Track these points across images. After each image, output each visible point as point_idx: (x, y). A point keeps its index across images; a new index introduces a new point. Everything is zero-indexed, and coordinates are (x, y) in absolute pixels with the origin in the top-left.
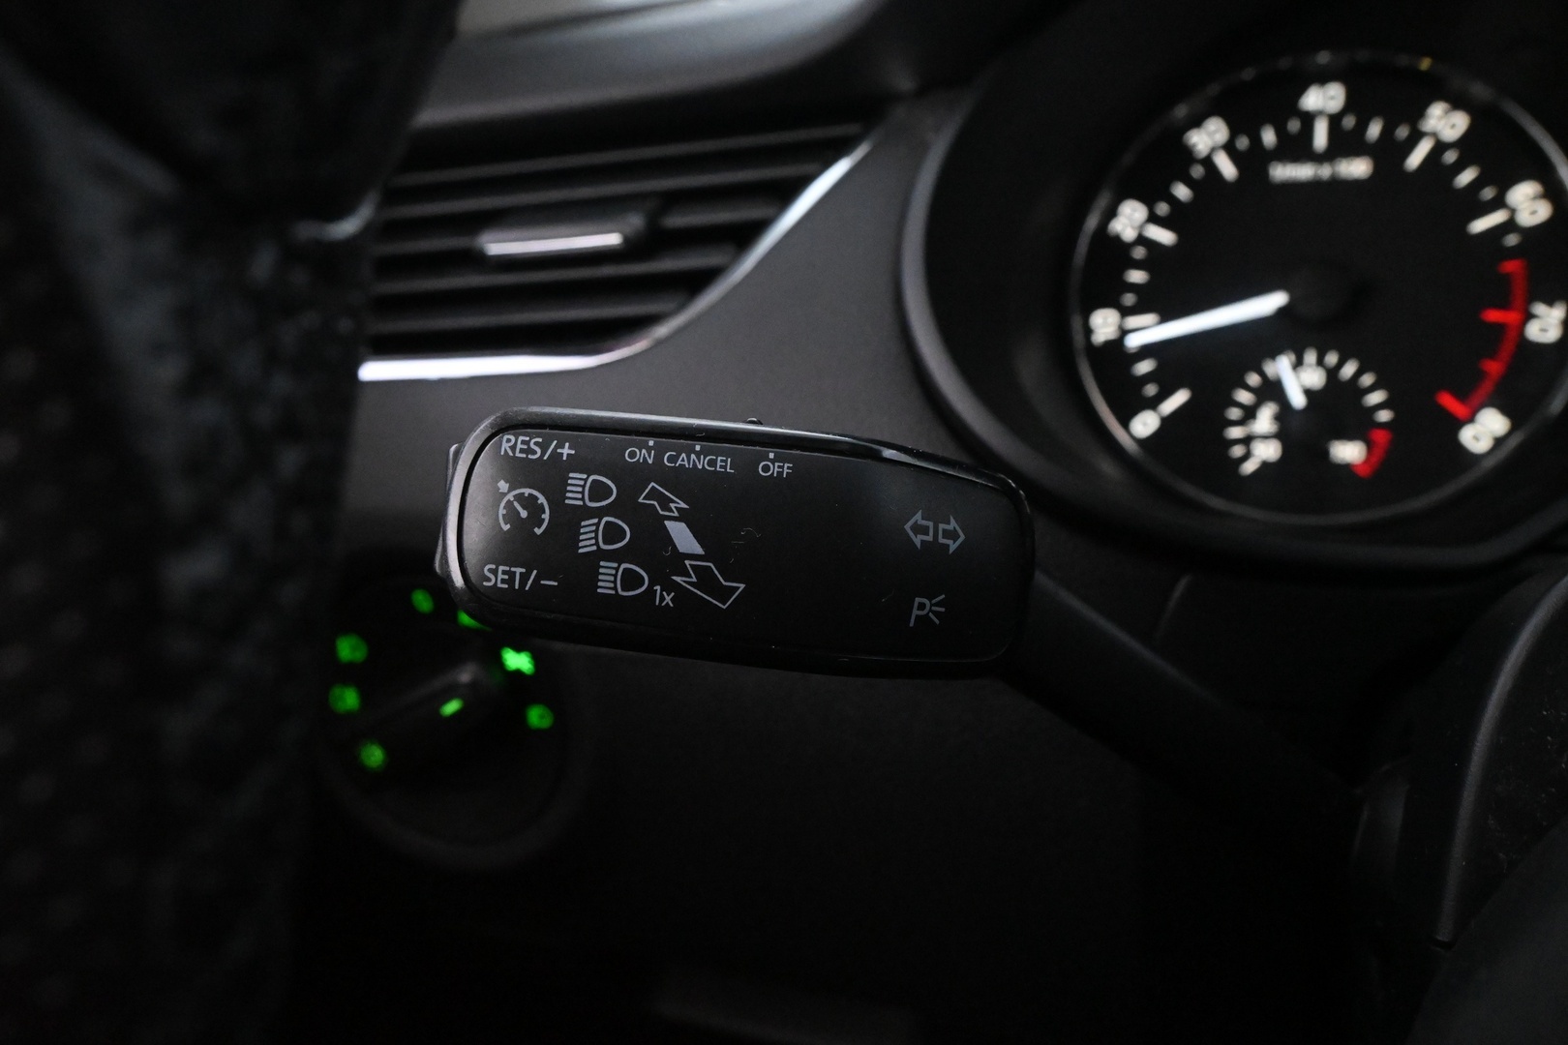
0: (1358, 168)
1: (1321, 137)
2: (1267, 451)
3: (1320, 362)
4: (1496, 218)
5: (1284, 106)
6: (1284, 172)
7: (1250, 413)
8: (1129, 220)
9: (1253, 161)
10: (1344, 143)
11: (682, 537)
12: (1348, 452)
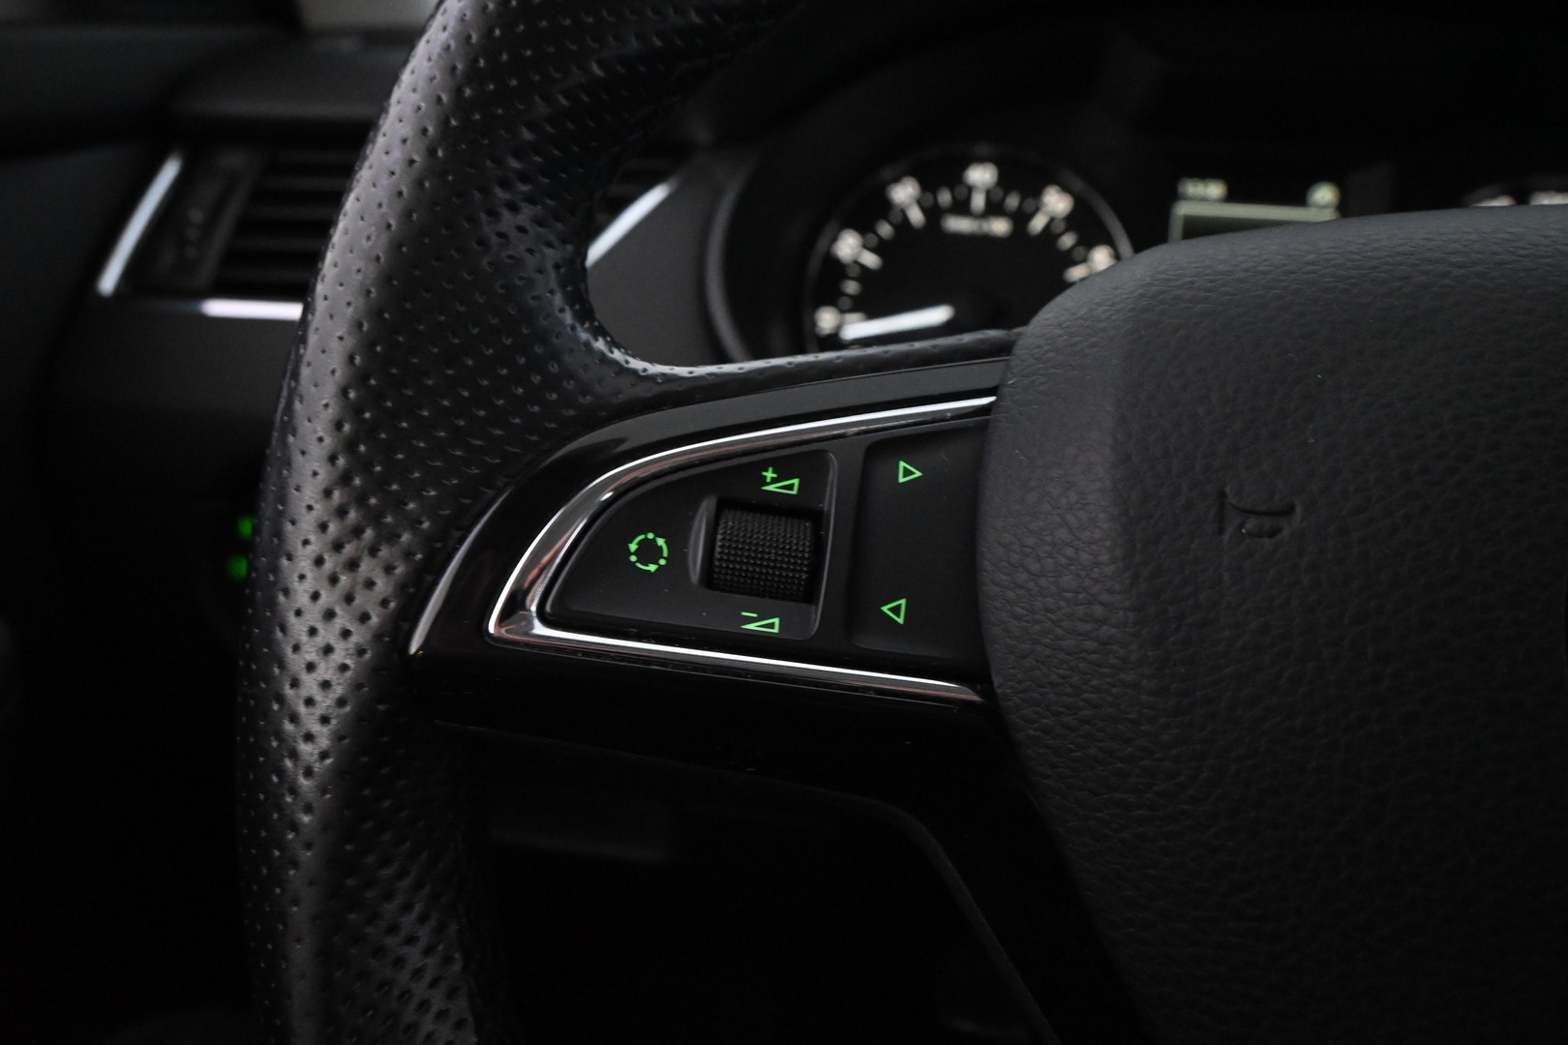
0: (1001, 227)
1: (978, 202)
5: (954, 177)
6: (953, 224)
8: (848, 246)
9: (933, 213)
10: (994, 209)
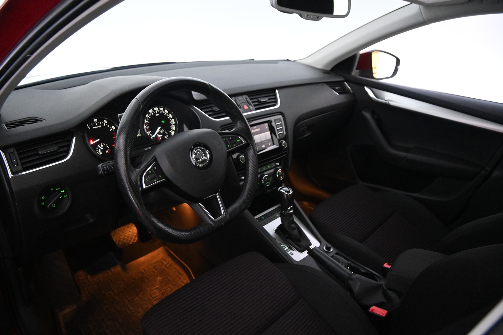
0: (100, 126)
1: (96, 124)
2: (101, 153)
3: (102, 144)
4: (112, 129)
6: (94, 128)
7: (98, 150)
9: (91, 127)
11: (112, 168)
12: (107, 151)
